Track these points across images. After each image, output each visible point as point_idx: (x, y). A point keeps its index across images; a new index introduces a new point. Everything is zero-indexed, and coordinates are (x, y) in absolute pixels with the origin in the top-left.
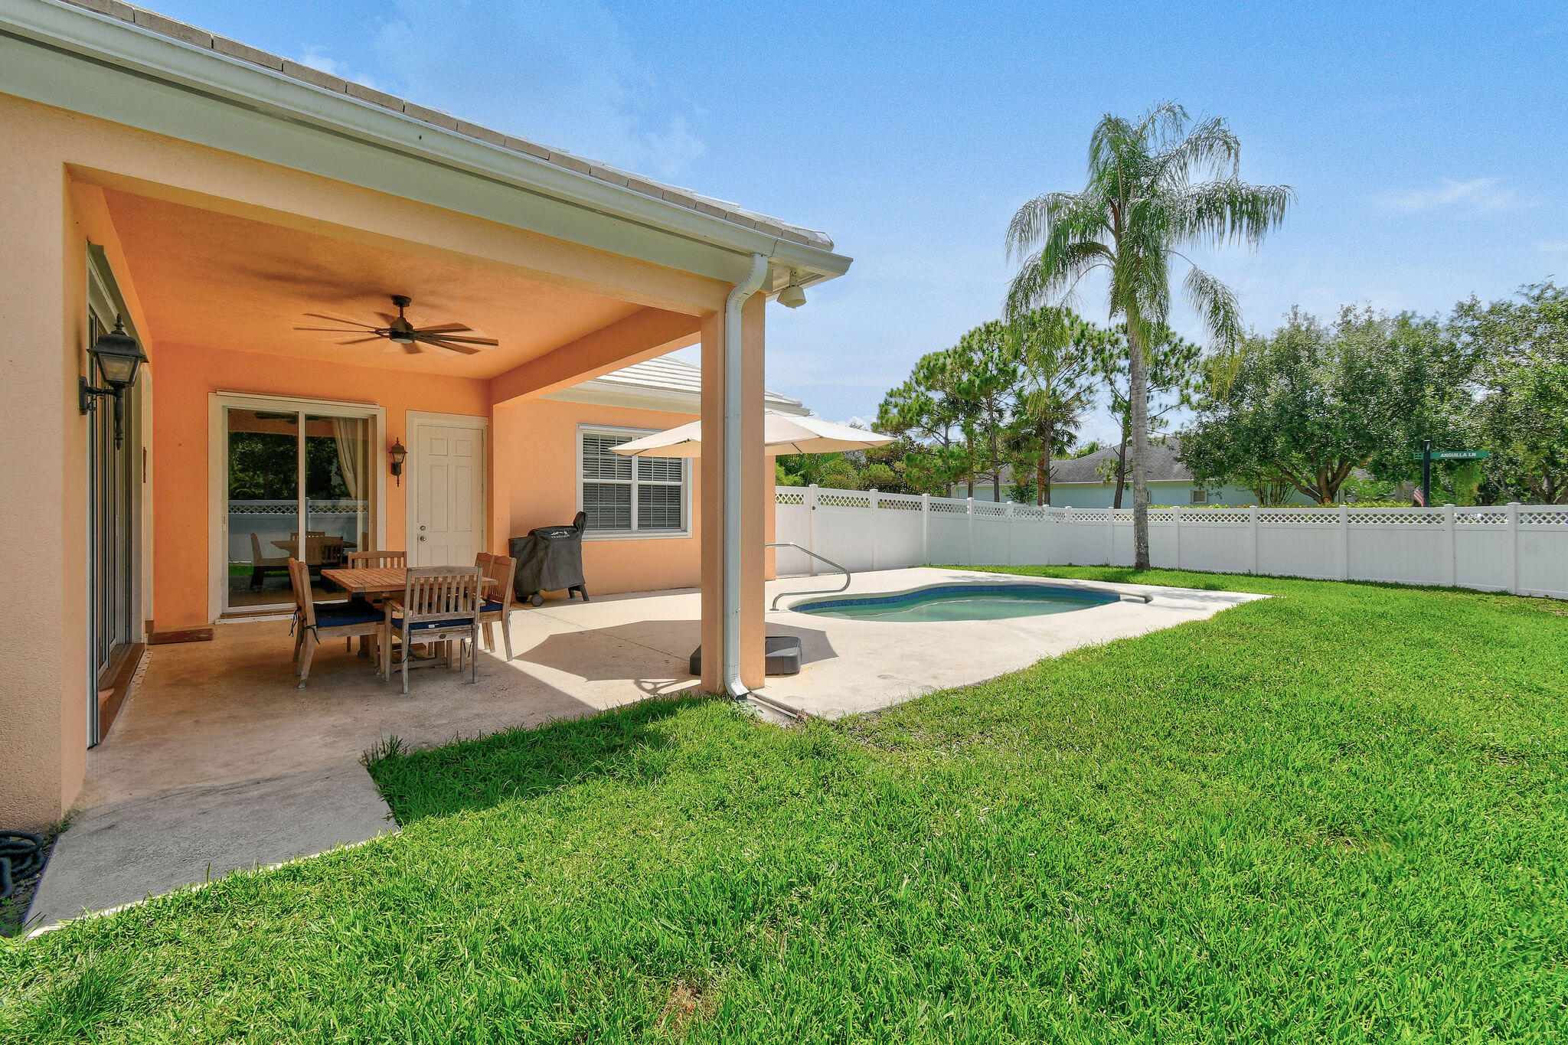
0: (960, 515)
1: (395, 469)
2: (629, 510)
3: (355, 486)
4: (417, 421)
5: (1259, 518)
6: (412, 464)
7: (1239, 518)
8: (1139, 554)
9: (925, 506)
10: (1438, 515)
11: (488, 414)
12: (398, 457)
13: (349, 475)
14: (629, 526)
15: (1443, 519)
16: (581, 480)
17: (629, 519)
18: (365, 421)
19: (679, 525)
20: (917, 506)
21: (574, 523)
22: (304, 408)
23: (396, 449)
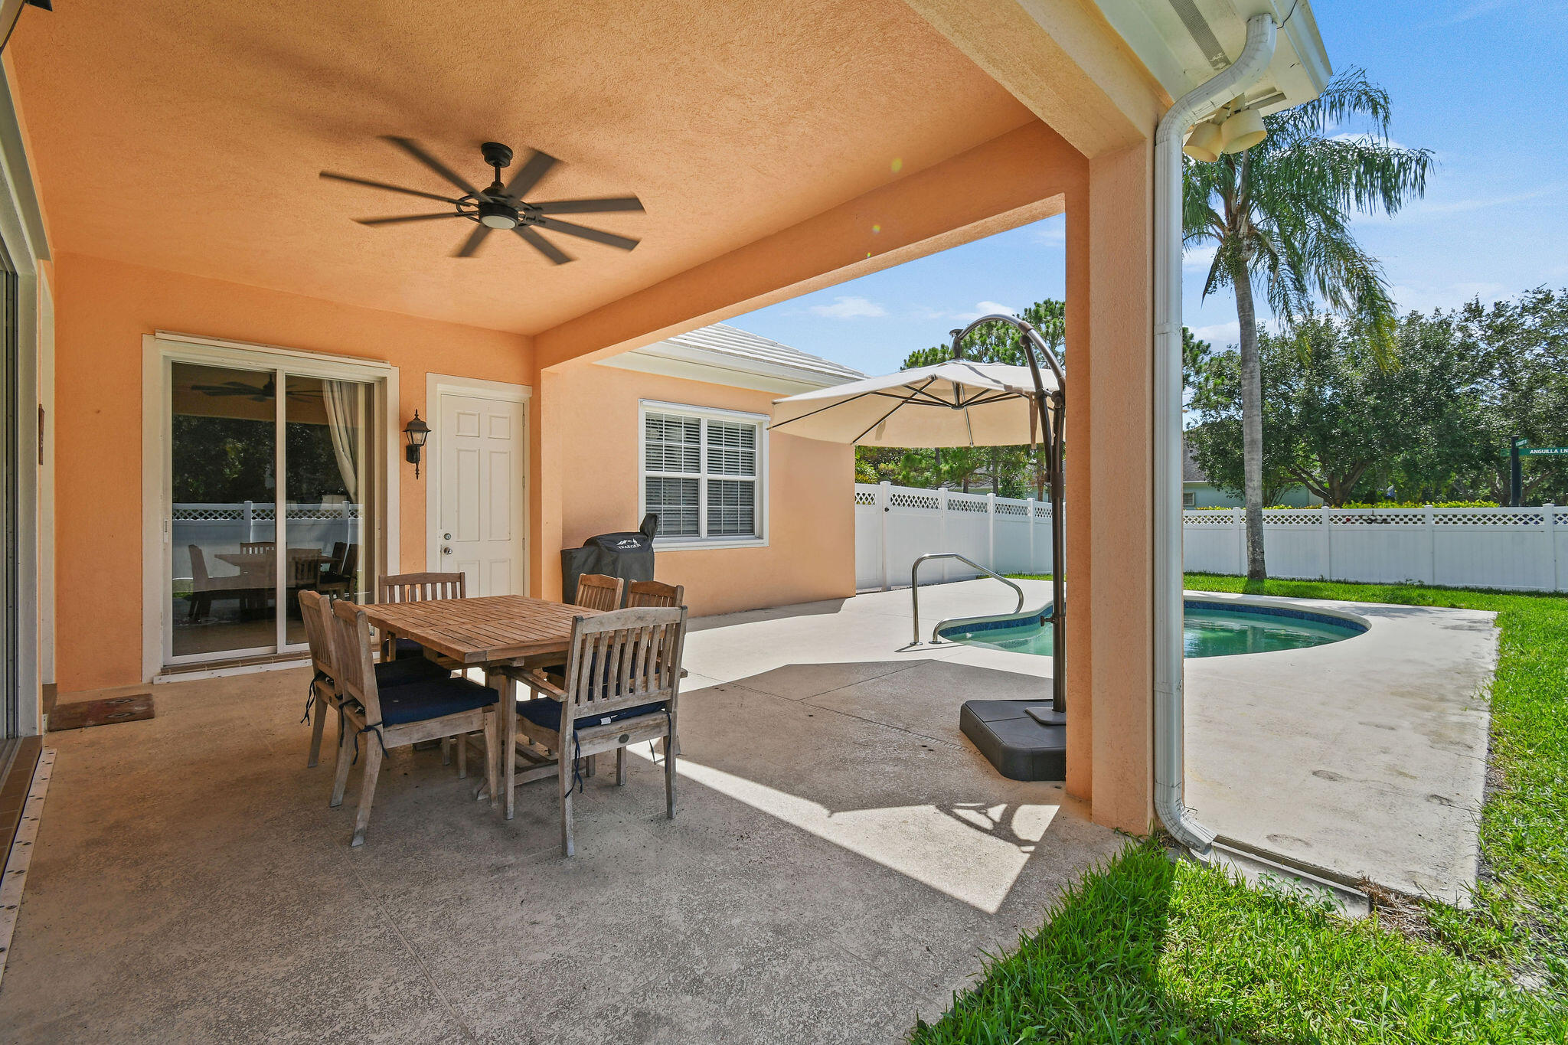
0: (1021, 517)
1: (412, 453)
2: (697, 512)
3: (354, 478)
4: (441, 388)
5: (1332, 520)
6: (436, 448)
7: (1309, 520)
8: (1253, 561)
9: (991, 508)
10: (1537, 516)
11: (533, 381)
12: (418, 437)
13: (346, 464)
14: (697, 532)
15: (1542, 519)
16: (644, 473)
17: (697, 523)
18: (369, 387)
19: (752, 531)
20: (982, 508)
21: (642, 528)
22: (287, 365)
23: (415, 426)
